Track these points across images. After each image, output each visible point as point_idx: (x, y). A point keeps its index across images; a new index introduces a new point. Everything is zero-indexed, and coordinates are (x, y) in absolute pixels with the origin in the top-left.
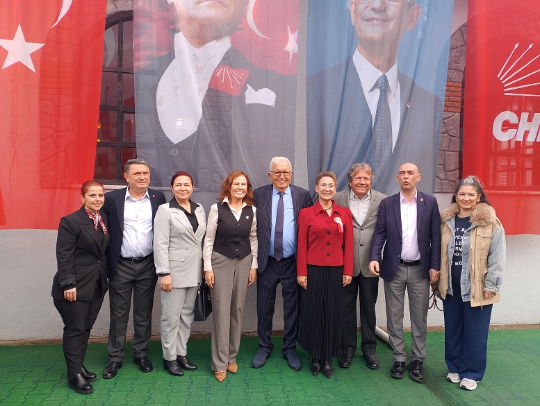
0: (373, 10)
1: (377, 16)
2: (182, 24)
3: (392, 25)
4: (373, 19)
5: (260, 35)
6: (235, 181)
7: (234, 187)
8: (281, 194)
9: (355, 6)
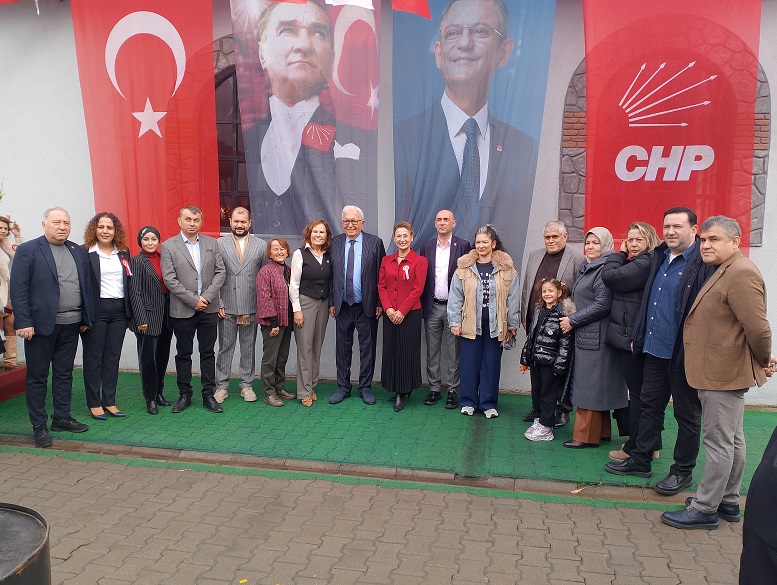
0: (460, 49)
1: (464, 55)
2: (275, 87)
3: (480, 63)
4: (460, 59)
5: (347, 93)
6: (314, 229)
7: (313, 234)
8: (353, 242)
9: (441, 47)
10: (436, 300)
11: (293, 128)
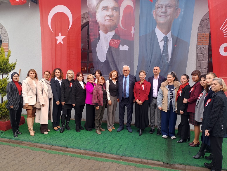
0: (162, 12)
2: (101, 28)
8: (126, 78)
10: (153, 97)
11: (107, 41)
